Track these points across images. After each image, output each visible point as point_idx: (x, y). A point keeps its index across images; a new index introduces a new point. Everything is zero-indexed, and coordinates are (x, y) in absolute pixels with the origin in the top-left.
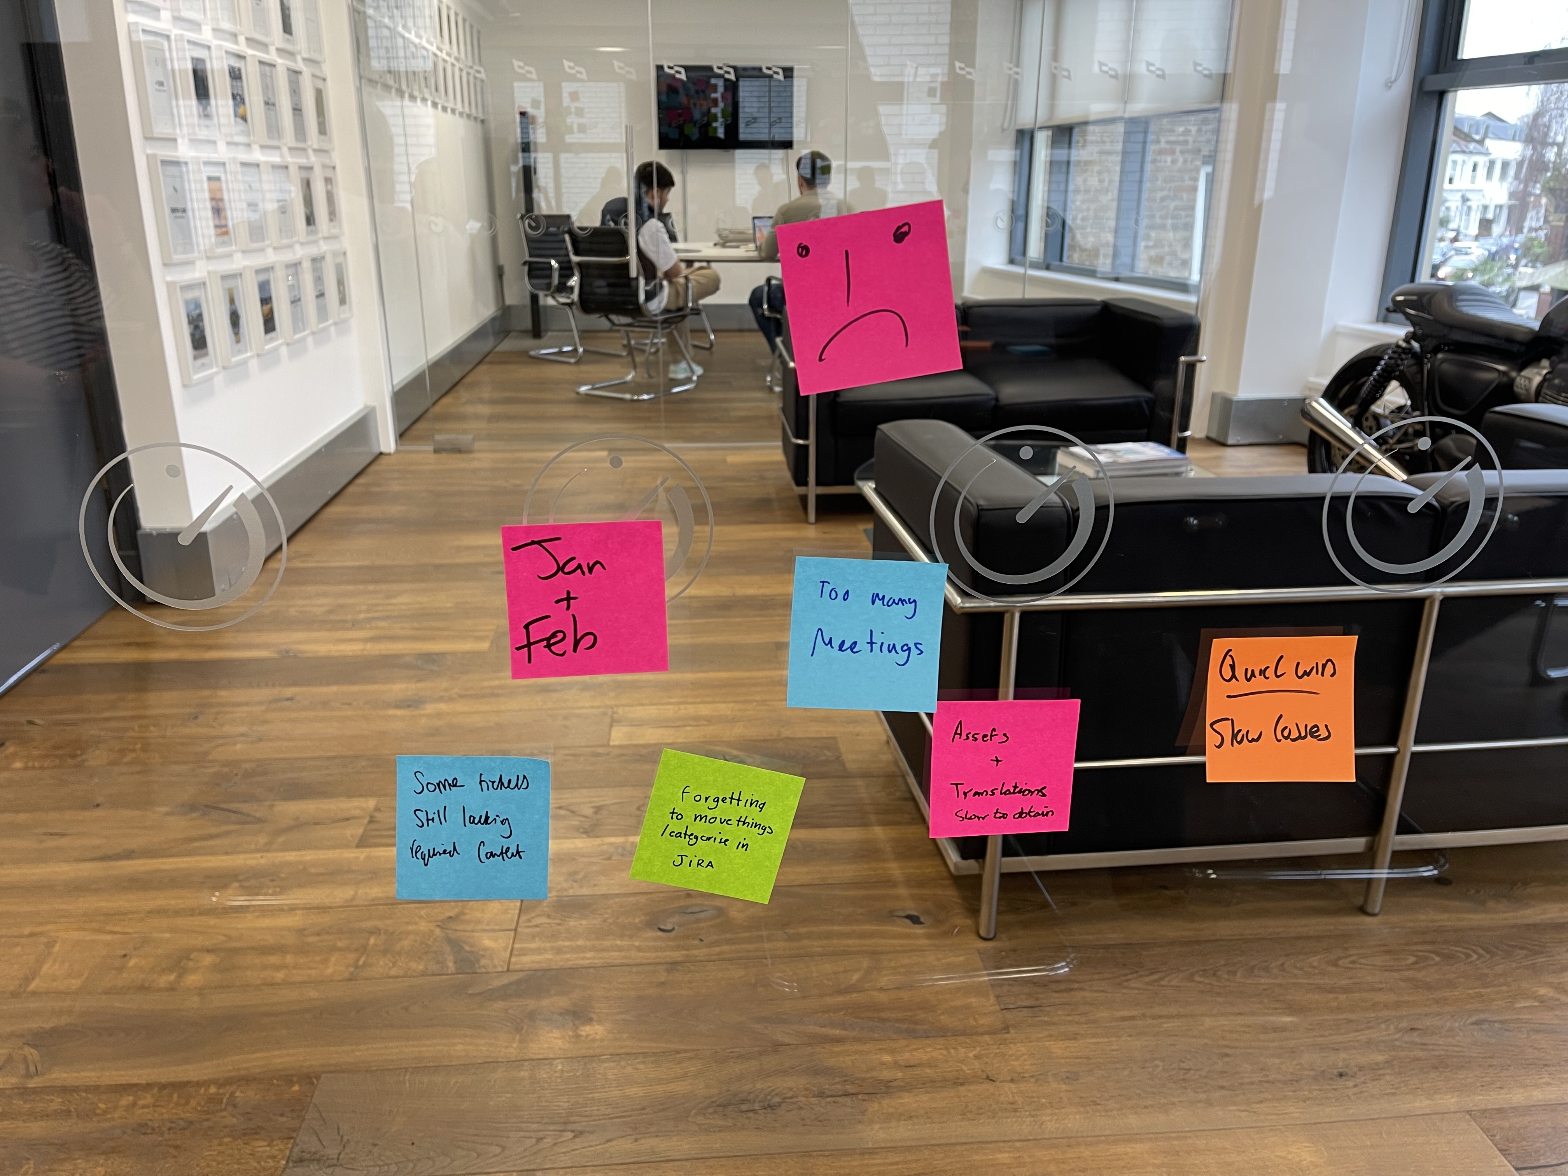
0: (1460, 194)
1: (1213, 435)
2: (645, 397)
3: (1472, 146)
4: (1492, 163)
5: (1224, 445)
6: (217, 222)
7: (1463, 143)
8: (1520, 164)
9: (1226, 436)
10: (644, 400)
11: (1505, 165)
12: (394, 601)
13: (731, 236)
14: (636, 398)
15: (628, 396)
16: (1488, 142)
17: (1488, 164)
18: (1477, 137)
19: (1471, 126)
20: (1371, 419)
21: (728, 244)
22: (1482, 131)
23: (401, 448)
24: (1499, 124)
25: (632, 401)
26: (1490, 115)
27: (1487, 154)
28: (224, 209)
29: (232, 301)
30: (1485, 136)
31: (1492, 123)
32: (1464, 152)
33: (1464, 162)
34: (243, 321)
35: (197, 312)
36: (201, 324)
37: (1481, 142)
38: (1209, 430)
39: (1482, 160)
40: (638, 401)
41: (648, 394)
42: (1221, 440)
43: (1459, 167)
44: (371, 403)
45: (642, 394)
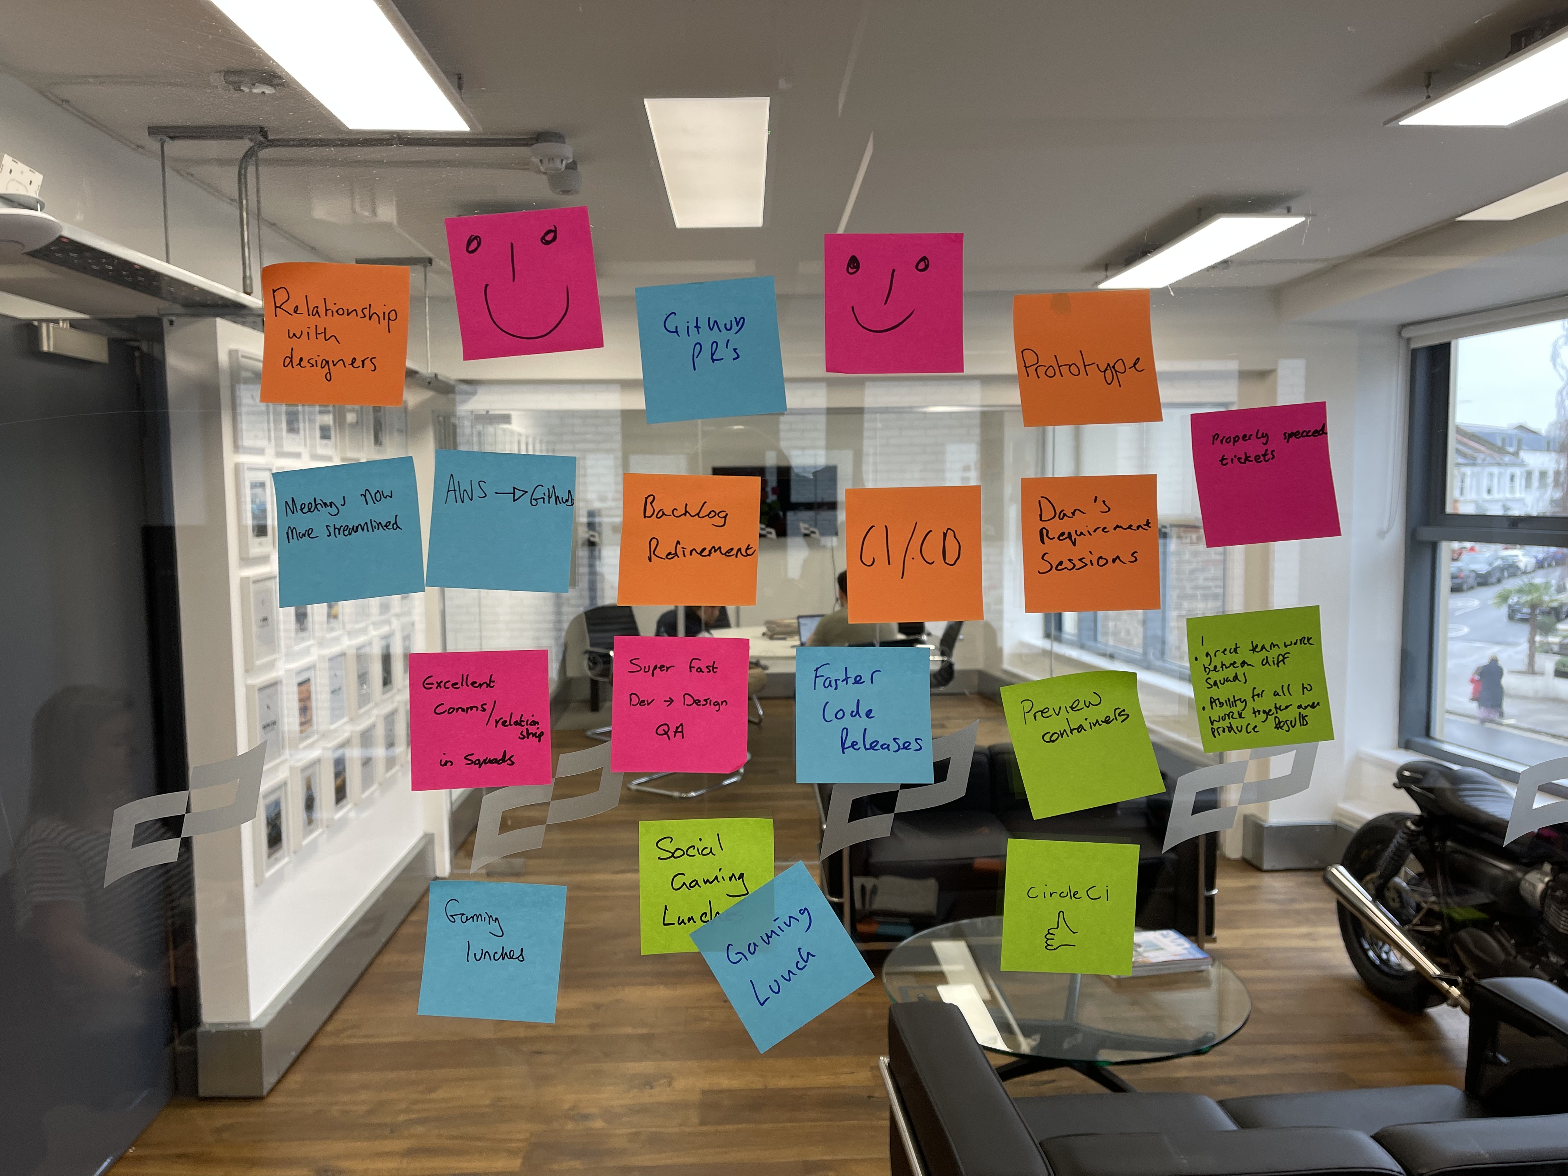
0: (1500, 504)
1: (1248, 856)
2: (693, 794)
3: (1507, 459)
4: (1529, 474)
5: (1259, 869)
6: (303, 720)
7: (1496, 455)
8: (1557, 473)
9: (1259, 855)
10: (692, 797)
11: (1543, 474)
12: (434, 1096)
13: (778, 629)
14: (684, 795)
15: (676, 794)
16: (1522, 454)
17: (1525, 475)
18: (1511, 450)
19: (1503, 440)
20: (1392, 891)
21: (776, 636)
22: (1515, 443)
23: (456, 872)
24: (1532, 436)
25: (681, 798)
26: (1522, 428)
27: (1522, 464)
28: (311, 709)
29: (309, 788)
30: (1519, 448)
31: (1524, 435)
32: (1499, 464)
33: (1500, 474)
34: (317, 803)
35: (276, 811)
36: (278, 823)
37: (1516, 454)
38: (1244, 850)
39: (1518, 471)
40: (687, 798)
41: (695, 791)
42: (1255, 862)
43: (1496, 480)
44: (430, 830)
45: (689, 792)
